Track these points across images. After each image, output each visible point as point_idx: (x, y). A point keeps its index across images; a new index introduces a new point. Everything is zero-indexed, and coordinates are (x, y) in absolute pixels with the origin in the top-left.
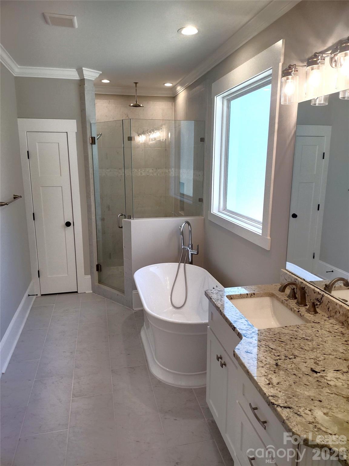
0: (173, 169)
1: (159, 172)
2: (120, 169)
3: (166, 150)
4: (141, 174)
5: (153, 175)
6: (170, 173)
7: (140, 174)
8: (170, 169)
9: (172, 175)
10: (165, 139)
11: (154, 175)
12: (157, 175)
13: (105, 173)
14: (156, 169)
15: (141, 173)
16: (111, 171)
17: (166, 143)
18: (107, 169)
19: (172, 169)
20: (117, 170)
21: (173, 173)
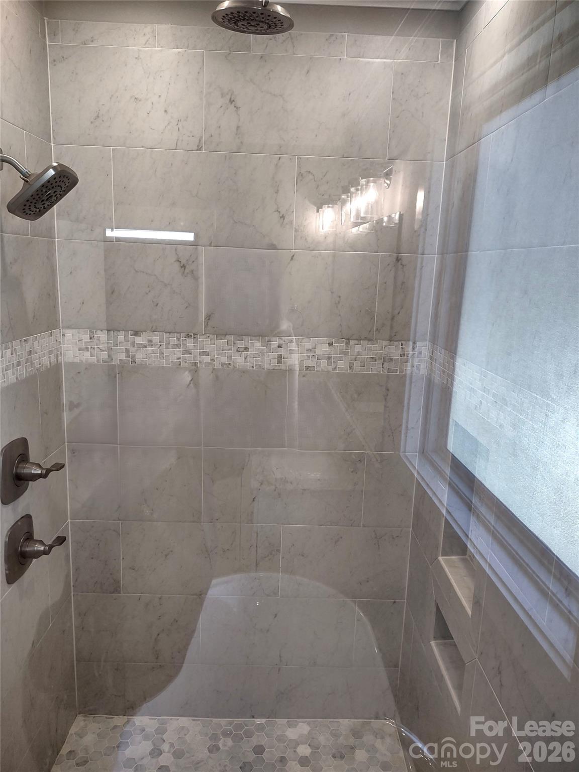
0: (424, 347)
1: (359, 353)
2: (188, 336)
3: (398, 259)
4: (279, 362)
5: (331, 368)
6: (407, 361)
7: (275, 362)
8: (411, 343)
9: (418, 368)
10: (401, 216)
11: (335, 369)
12: (351, 368)
13: (127, 351)
14: (348, 343)
15: (280, 357)
16: (150, 341)
17: (400, 233)
18: (136, 333)
19: (419, 344)
20: (178, 339)
21: (420, 361)
